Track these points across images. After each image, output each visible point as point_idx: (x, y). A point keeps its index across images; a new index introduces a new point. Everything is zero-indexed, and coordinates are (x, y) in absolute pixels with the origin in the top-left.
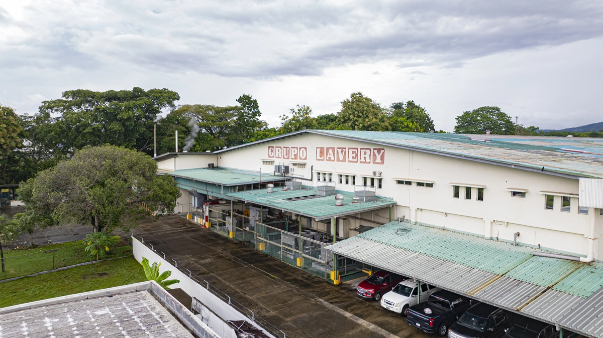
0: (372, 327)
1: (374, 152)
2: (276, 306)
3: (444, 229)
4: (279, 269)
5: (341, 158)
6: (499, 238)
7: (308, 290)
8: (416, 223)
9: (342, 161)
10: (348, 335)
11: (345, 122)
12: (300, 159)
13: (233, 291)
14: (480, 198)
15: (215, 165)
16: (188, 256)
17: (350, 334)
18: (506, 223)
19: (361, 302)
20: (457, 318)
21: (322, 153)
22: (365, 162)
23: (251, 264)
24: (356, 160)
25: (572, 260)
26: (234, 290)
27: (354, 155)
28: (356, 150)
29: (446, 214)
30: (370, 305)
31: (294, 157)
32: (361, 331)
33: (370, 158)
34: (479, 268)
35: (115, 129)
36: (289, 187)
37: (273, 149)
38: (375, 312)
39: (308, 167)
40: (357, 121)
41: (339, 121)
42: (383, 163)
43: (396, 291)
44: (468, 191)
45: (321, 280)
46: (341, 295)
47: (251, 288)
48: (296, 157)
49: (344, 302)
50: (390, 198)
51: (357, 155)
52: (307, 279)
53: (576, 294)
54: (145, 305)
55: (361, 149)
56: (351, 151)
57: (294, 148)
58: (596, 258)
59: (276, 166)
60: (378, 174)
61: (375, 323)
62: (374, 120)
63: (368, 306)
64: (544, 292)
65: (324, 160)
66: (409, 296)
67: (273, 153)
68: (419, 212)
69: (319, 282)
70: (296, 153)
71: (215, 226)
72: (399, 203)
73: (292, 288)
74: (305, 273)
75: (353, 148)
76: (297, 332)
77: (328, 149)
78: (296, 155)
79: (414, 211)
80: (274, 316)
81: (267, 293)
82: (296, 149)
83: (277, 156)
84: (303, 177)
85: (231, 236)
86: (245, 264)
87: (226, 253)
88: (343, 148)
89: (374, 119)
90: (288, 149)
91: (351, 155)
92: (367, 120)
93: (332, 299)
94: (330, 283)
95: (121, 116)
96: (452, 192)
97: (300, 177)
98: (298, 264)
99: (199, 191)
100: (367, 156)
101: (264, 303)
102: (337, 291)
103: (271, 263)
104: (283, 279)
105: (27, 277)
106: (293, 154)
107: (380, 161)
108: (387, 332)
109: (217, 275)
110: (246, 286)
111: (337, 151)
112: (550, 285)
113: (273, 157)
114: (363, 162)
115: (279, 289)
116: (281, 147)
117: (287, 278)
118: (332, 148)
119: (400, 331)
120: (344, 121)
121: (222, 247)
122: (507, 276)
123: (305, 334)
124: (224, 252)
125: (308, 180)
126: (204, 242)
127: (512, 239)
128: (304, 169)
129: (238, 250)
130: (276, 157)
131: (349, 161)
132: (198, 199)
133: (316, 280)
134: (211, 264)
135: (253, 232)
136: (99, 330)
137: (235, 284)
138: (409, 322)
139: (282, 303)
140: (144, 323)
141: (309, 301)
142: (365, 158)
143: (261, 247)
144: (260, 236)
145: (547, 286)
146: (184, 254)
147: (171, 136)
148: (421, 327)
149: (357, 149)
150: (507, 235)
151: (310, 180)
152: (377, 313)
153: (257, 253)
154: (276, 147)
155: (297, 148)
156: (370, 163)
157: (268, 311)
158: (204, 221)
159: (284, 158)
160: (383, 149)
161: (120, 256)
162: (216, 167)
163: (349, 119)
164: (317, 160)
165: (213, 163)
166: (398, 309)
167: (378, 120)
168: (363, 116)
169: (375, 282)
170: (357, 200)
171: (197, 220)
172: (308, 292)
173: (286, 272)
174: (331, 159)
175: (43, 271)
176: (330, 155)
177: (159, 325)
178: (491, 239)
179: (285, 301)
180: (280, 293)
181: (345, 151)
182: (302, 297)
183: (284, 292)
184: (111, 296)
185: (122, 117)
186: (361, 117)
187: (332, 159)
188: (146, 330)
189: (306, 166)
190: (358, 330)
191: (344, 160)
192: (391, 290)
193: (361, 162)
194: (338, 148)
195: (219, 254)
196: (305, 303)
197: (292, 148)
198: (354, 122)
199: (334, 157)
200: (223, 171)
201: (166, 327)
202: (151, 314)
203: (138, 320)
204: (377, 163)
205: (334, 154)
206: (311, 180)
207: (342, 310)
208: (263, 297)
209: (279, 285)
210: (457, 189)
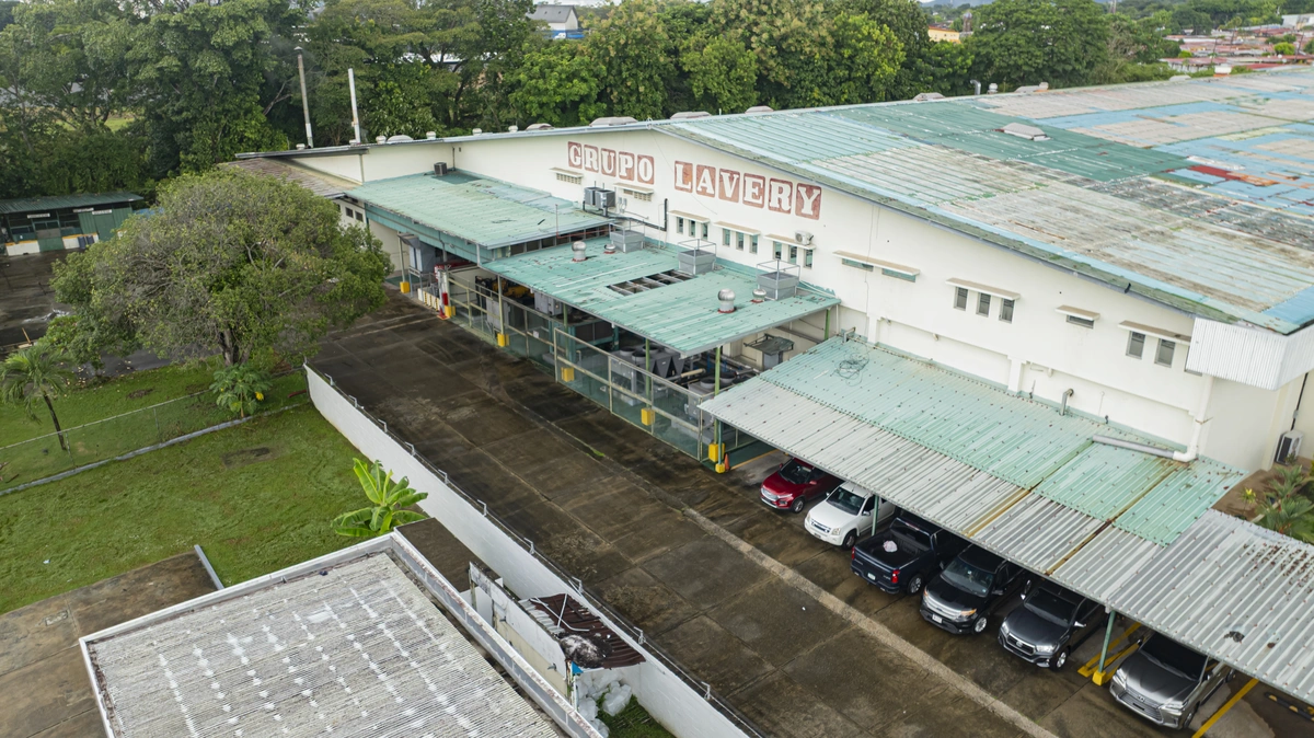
0: (789, 575)
1: (798, 191)
2: (610, 529)
3: (931, 364)
4: (607, 432)
5: (729, 193)
6: (1035, 393)
7: (667, 487)
8: (877, 345)
9: (730, 199)
10: (747, 594)
11: (729, 23)
12: (640, 180)
13: (526, 494)
14: (1007, 316)
15: (449, 166)
16: (424, 402)
17: (750, 592)
18: (1050, 371)
19: (768, 515)
20: (942, 565)
21: (687, 174)
22: (780, 210)
23: (551, 420)
24: (760, 202)
25: (1160, 457)
26: (527, 490)
27: (756, 191)
28: (761, 181)
29: (937, 336)
30: (784, 524)
31: (625, 175)
32: (770, 585)
33: (790, 201)
34: (990, 471)
35: (210, 70)
36: (619, 245)
37: (579, 150)
38: (793, 540)
39: (658, 201)
40: (756, 24)
41: (714, 22)
42: (816, 216)
43: (834, 499)
44: (985, 300)
45: (691, 461)
46: (730, 498)
47: (559, 483)
48: (630, 174)
49: (737, 515)
50: (828, 291)
51: (762, 192)
52: (663, 459)
53: (1151, 537)
54: (393, 594)
55: (772, 180)
56: (750, 181)
57: (626, 154)
58: (1201, 453)
59: (586, 191)
60: (805, 240)
61: (794, 566)
62: (796, 23)
63: (779, 527)
64: (1097, 533)
65: (691, 191)
66: (857, 514)
67: (578, 159)
68: (885, 326)
69: (689, 467)
70: (630, 165)
71: (465, 315)
72: (847, 302)
73: (637, 482)
74: (658, 444)
75: (754, 176)
76: (655, 590)
77: (700, 169)
78: (630, 172)
79: (876, 322)
80: (611, 554)
81: (591, 496)
82: (629, 158)
83: (588, 165)
84: (646, 221)
85: (501, 342)
86: (540, 421)
87: (499, 389)
88: (732, 173)
89: (795, 20)
90: (612, 155)
91: (750, 190)
92: (779, 22)
93: (713, 509)
94: (707, 467)
95: (219, 40)
96: (952, 297)
97: (641, 219)
98: (645, 421)
99: (422, 238)
100: (785, 197)
101: (587, 521)
102: (721, 489)
103: (590, 417)
104: (619, 461)
105: (115, 462)
106: (624, 167)
107: (811, 213)
108: (815, 587)
109: (488, 450)
110: (548, 479)
111: (721, 177)
112: (1111, 517)
113: (580, 166)
114: (775, 209)
115: (612, 486)
116: (596, 149)
117: (626, 457)
118: (708, 168)
119: (837, 584)
120: (727, 23)
121: (489, 374)
122: (1037, 492)
123: (669, 594)
124: (493, 388)
125: (656, 227)
126: (449, 360)
127: (1059, 400)
128: (647, 203)
129: (521, 381)
130: (586, 169)
131: (745, 202)
132: (422, 254)
133: (680, 460)
134: (471, 421)
135: (548, 342)
136: (330, 663)
137: (527, 476)
138: (854, 570)
139: (622, 521)
140: (402, 639)
141: (670, 515)
142: (780, 201)
143: (566, 377)
144: (564, 355)
145: (1105, 520)
146: (414, 396)
147: (335, 73)
148: (875, 581)
149: (764, 179)
150: (1050, 391)
151: (662, 229)
152: (796, 541)
153: (558, 391)
154: (586, 146)
155: (632, 156)
156: (789, 211)
157: (597, 543)
158: (440, 301)
159: (604, 173)
160: (819, 188)
161: (285, 405)
162: (450, 170)
163: (738, 16)
164: (677, 188)
165: (444, 161)
166: (837, 539)
167: (804, 24)
168: (769, 13)
169: (794, 478)
170: (761, 296)
171: (423, 297)
172: (669, 492)
173: (621, 441)
174: (708, 191)
175: (141, 447)
176: (704, 181)
177: (428, 645)
178: (1020, 395)
179: (627, 518)
180: (615, 497)
181: (738, 179)
182: (658, 505)
183: (622, 493)
184: (325, 574)
185: (223, 42)
186: (765, 14)
187: (710, 190)
188: (410, 659)
189: (653, 197)
190: (764, 584)
191: (735, 198)
192: (824, 497)
193: (770, 208)
194: (722, 170)
195: (484, 395)
196: (665, 519)
197: (620, 153)
198: (749, 28)
199: (714, 188)
200: (468, 186)
201: (442, 648)
202: (410, 617)
203: (389, 634)
204: (805, 215)
205: (713, 181)
206: (665, 229)
207: (733, 536)
208: (584, 507)
209: (611, 474)
210: (962, 294)
